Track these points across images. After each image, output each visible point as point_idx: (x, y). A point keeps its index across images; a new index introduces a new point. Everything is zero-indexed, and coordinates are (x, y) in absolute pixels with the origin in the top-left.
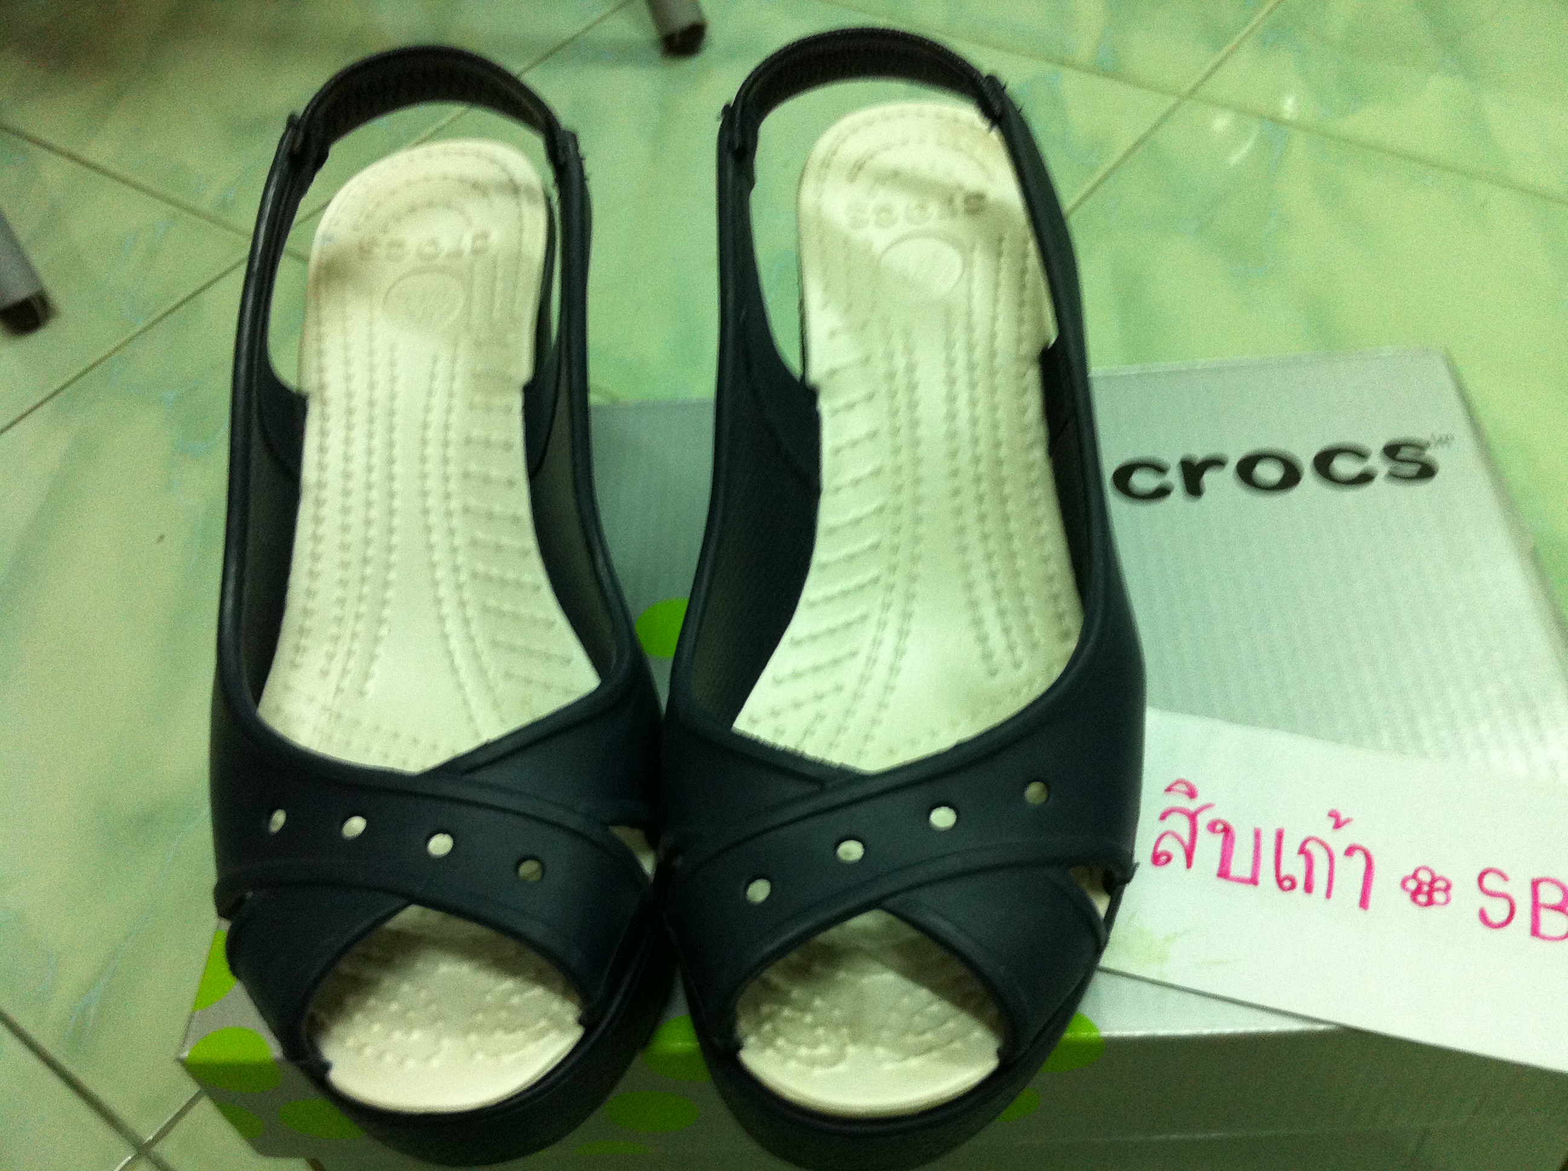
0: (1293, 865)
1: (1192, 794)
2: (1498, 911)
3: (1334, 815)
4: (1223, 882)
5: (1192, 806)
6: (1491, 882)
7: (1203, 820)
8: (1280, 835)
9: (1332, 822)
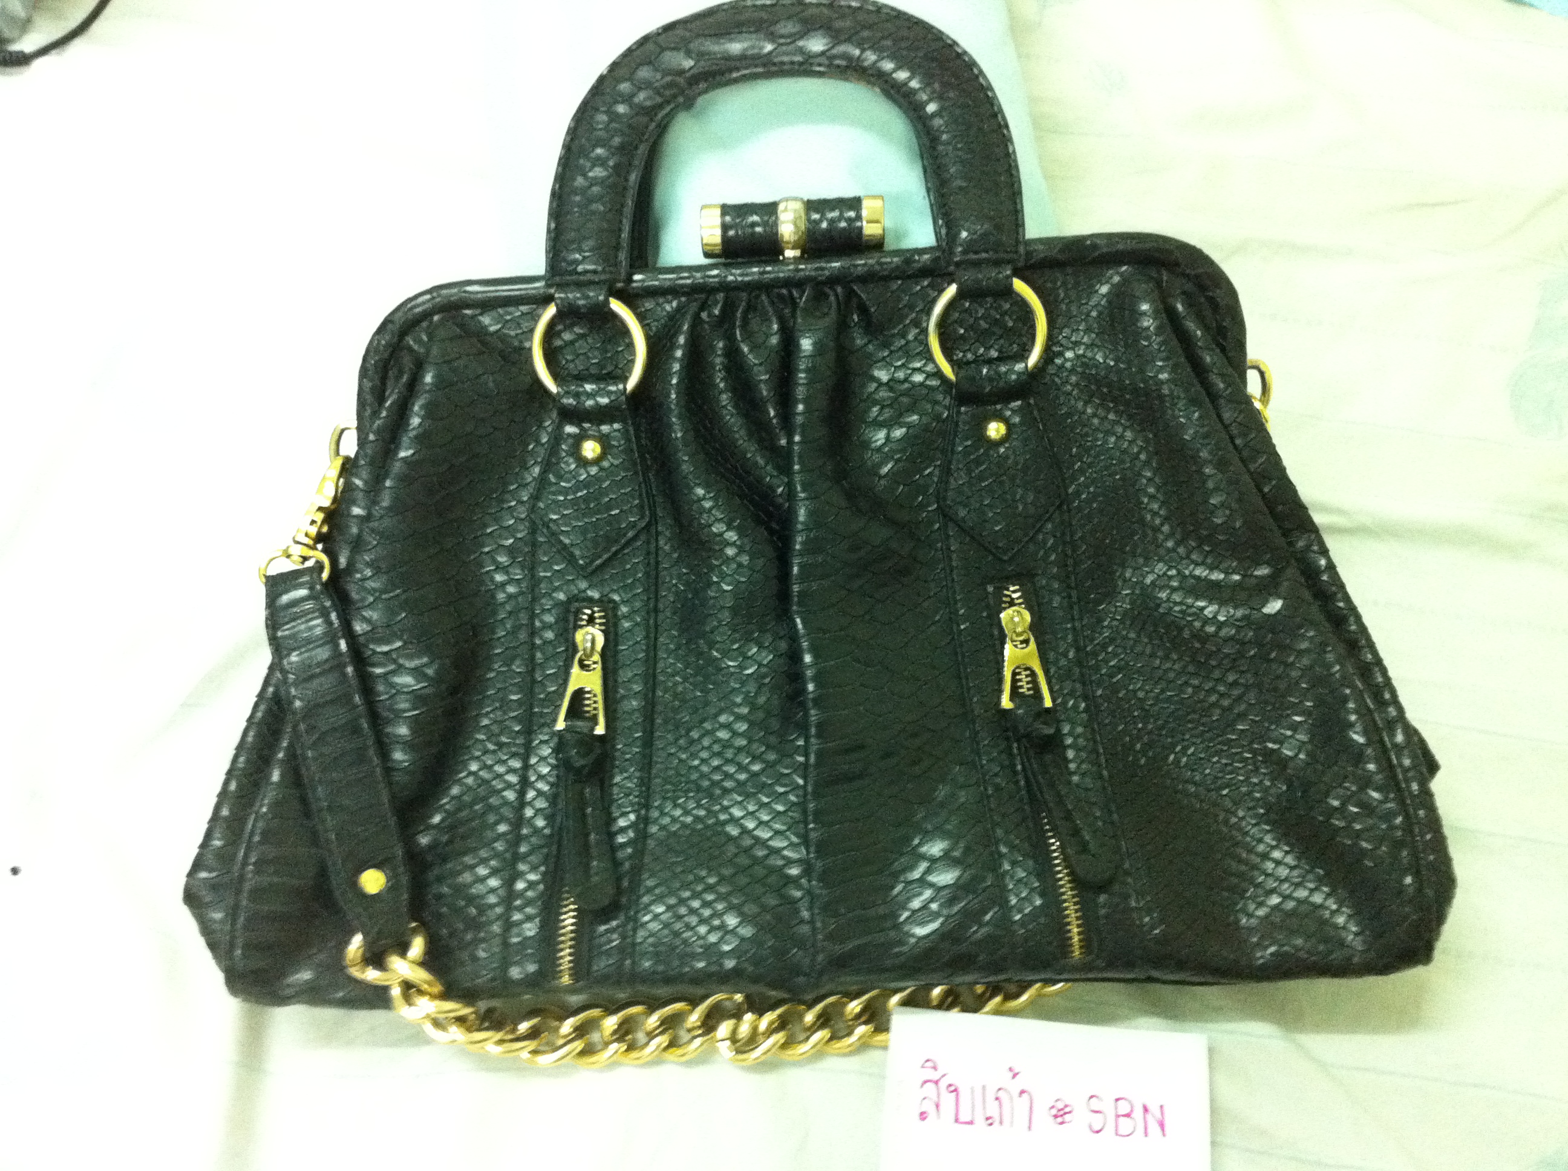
0: (993, 1109)
1: (935, 1068)
2: (1097, 1122)
3: (1011, 1069)
4: (957, 1125)
5: (935, 1076)
6: (1095, 1104)
7: (943, 1084)
8: (984, 1087)
9: (1011, 1074)
